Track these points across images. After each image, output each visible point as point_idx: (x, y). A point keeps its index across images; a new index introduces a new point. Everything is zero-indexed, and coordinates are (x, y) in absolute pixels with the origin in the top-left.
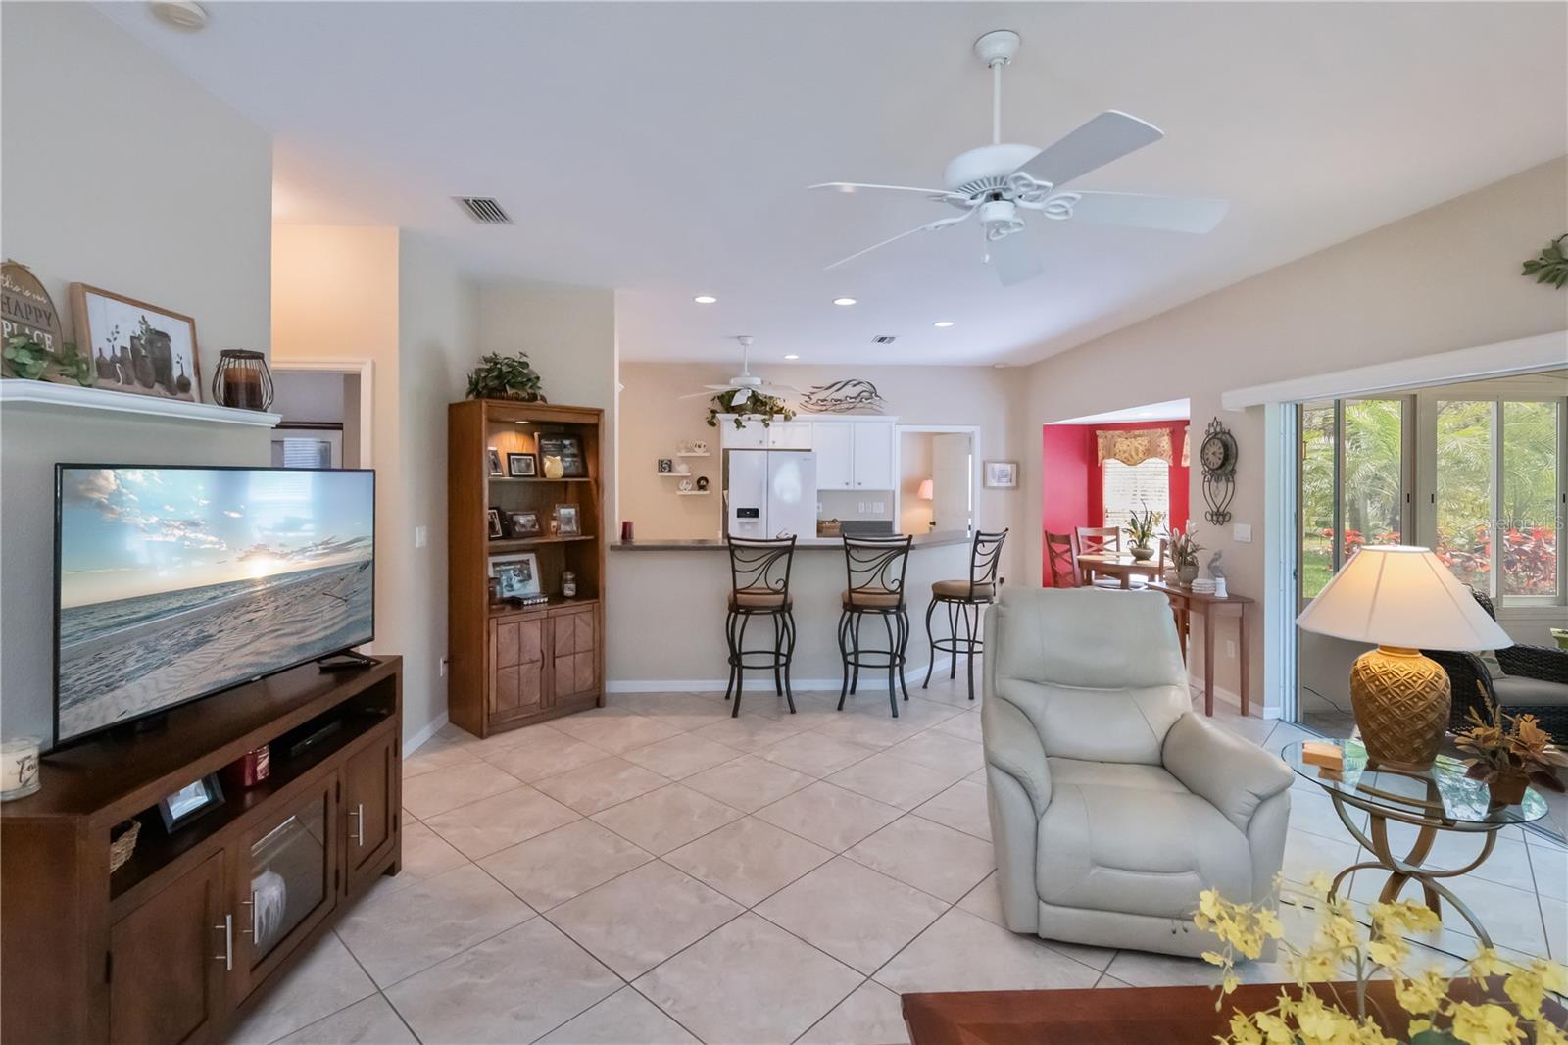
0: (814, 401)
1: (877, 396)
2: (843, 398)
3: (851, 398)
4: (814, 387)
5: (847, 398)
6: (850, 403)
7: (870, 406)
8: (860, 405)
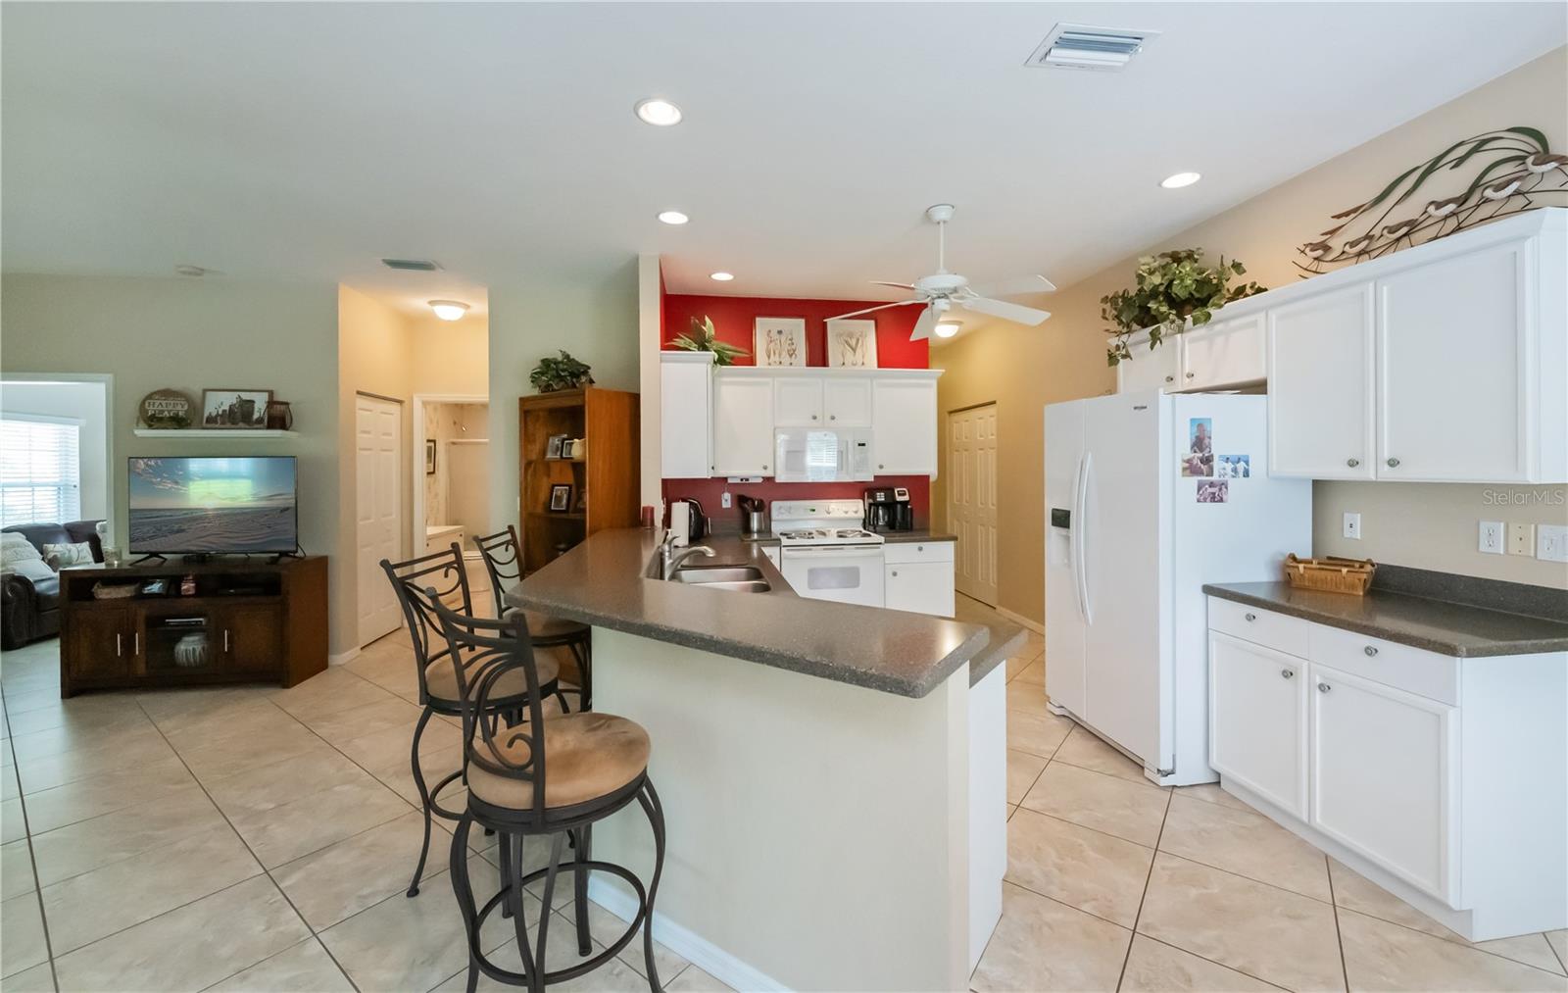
0: (1336, 251)
1: (1546, 158)
2: (1415, 216)
3: (1439, 205)
4: (1339, 217)
5: (1432, 209)
6: (1446, 217)
7: (1520, 201)
8: (1486, 210)
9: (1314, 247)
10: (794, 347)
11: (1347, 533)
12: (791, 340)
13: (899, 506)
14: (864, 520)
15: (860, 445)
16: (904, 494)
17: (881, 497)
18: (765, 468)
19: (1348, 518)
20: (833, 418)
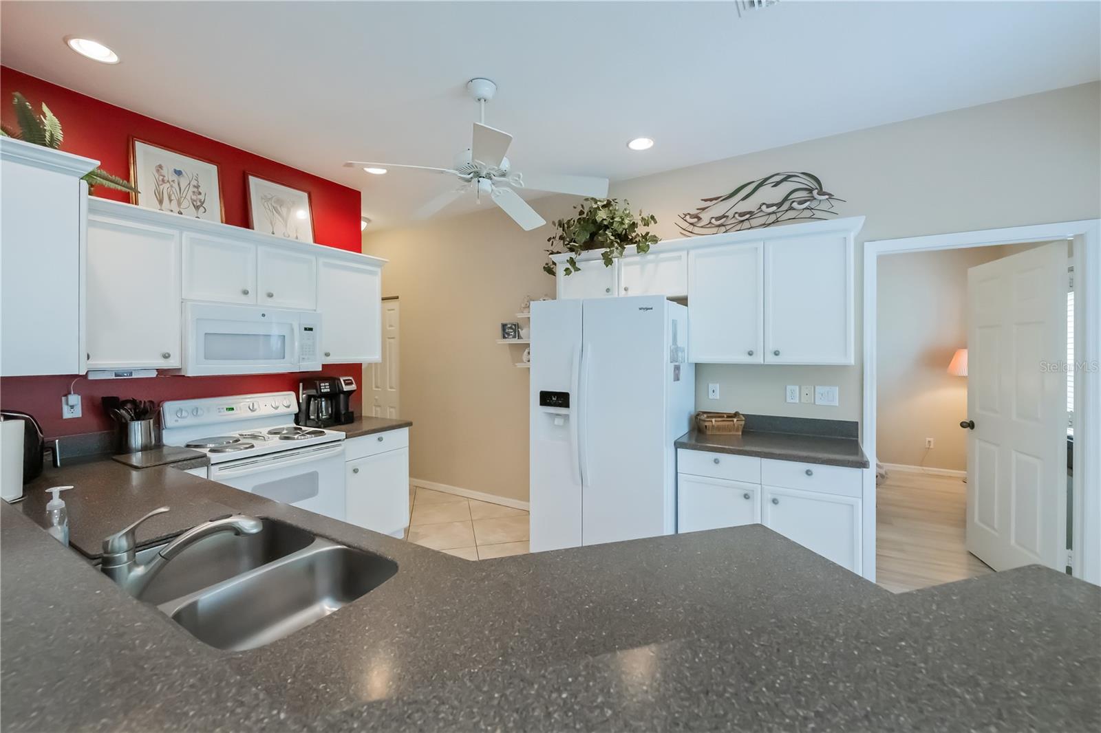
0: (705, 221)
1: (821, 193)
2: (754, 209)
3: (769, 206)
4: (706, 200)
5: (764, 207)
6: (769, 214)
7: (808, 213)
8: (791, 214)
9: (692, 216)
10: (202, 197)
11: (711, 396)
12: (197, 187)
13: (342, 396)
14: (297, 416)
15: (306, 329)
16: (351, 383)
17: (325, 388)
18: (166, 356)
19: (711, 387)
20: (270, 295)
